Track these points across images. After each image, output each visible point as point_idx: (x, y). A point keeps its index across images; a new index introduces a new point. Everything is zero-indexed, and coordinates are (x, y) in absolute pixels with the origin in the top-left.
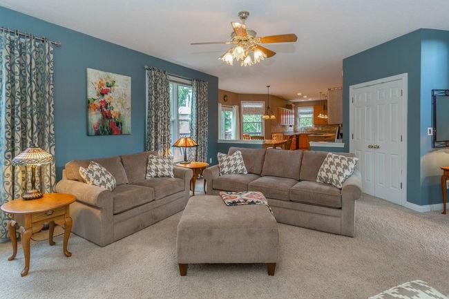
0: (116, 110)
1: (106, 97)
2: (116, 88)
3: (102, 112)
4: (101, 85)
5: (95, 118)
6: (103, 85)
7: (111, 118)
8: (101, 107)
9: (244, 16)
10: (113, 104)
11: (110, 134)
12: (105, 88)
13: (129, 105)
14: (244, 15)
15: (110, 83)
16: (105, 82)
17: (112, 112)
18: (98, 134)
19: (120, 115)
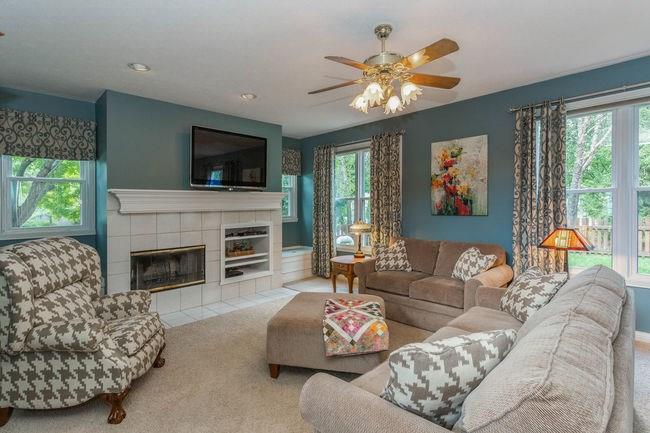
0: (464, 184)
1: (451, 170)
2: (463, 156)
3: (446, 187)
4: (445, 157)
5: (438, 195)
6: (446, 157)
7: (457, 194)
8: (445, 183)
9: (382, 33)
10: (459, 177)
11: (455, 214)
12: (449, 159)
13: (484, 174)
14: (383, 30)
15: (456, 151)
16: (449, 153)
17: (458, 187)
18: (440, 213)
19: (469, 190)
